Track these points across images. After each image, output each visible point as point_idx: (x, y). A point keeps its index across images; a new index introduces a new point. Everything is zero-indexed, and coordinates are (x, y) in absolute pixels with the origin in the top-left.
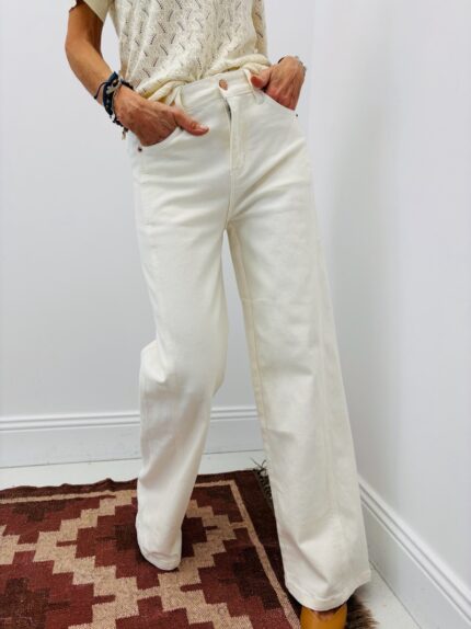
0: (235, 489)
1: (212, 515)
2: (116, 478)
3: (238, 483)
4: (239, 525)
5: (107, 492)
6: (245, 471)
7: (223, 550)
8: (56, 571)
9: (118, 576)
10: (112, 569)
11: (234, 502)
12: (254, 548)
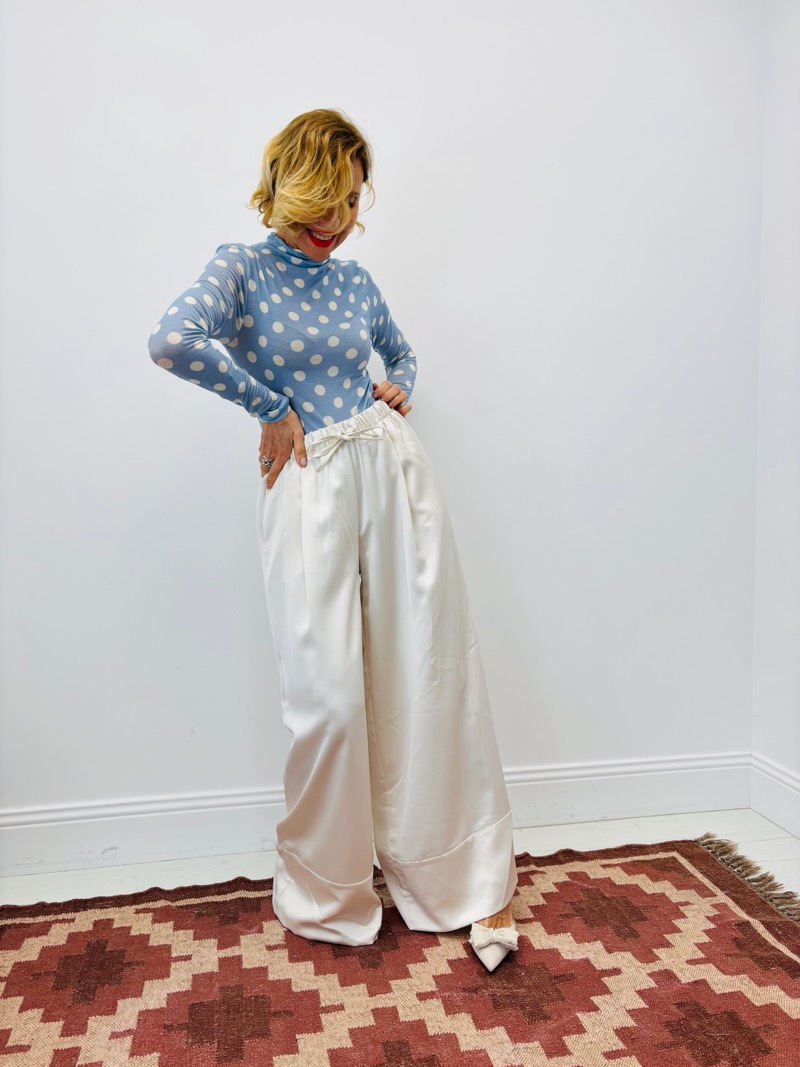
0: (683, 861)
1: (675, 890)
2: (534, 854)
3: (682, 854)
4: (715, 901)
5: (533, 867)
6: (683, 841)
7: (712, 926)
8: (537, 946)
9: (610, 951)
10: (599, 945)
11: (691, 875)
12: (748, 922)
